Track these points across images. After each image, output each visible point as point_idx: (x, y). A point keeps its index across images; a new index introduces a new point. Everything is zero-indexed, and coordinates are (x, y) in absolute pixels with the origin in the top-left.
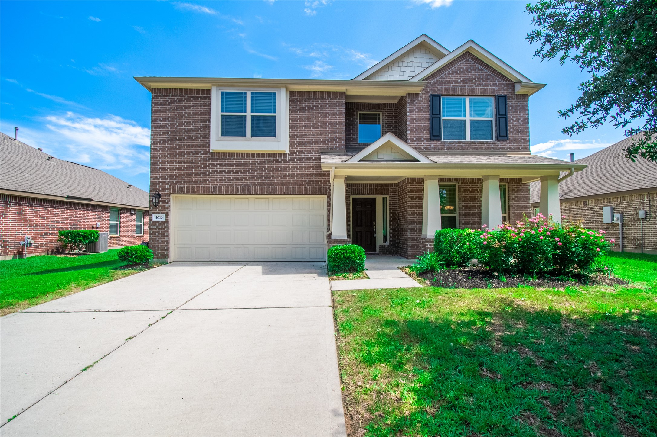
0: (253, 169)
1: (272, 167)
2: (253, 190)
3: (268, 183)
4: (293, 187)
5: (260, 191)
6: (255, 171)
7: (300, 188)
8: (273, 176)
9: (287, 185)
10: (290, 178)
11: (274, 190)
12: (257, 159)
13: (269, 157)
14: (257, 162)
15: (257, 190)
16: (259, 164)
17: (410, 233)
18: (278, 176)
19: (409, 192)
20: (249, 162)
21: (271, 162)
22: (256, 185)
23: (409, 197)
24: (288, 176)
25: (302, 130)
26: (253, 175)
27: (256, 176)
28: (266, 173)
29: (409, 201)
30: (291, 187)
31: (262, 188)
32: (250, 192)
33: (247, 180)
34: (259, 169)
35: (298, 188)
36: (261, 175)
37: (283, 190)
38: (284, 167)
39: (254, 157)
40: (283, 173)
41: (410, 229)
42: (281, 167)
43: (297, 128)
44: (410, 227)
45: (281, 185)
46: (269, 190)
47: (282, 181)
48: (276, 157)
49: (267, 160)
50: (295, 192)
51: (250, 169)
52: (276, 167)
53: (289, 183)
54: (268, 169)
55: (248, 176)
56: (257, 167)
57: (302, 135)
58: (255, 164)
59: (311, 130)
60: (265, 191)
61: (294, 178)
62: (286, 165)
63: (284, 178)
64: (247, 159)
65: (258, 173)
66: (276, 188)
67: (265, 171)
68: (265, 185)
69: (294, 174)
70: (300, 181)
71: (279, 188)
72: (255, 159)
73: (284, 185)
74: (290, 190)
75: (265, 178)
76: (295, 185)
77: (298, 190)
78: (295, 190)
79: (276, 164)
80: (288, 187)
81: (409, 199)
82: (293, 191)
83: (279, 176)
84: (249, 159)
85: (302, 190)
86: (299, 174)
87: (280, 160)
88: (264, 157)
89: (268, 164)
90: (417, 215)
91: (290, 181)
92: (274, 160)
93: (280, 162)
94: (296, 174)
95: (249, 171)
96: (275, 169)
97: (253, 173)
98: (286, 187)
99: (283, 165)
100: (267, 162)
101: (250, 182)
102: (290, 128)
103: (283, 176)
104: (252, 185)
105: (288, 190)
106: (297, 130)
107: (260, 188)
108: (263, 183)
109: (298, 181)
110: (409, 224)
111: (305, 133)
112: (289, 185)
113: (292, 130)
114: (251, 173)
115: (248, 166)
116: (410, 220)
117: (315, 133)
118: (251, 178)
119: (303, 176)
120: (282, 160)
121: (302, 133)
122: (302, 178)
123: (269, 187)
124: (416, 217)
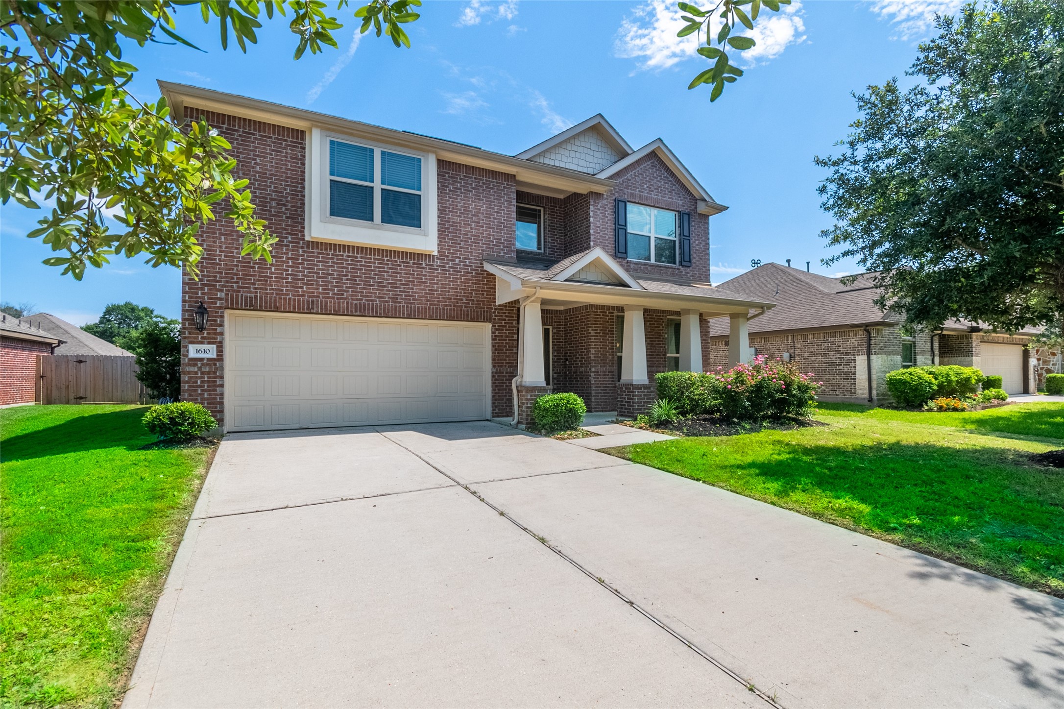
0: (380, 275)
1: (411, 274)
2: (380, 309)
3: (406, 299)
4: (444, 309)
5: (392, 312)
6: (384, 279)
7: (454, 310)
8: (413, 289)
9: (435, 305)
10: (439, 294)
11: (415, 311)
12: (388, 261)
13: (407, 258)
14: (388, 264)
15: (388, 310)
16: (390, 268)
17: (594, 378)
18: (421, 289)
19: (592, 324)
20: (375, 263)
21: (410, 267)
22: (386, 302)
23: (593, 330)
24: (436, 291)
25: (457, 223)
26: (381, 286)
27: (385, 287)
28: (401, 284)
29: (593, 336)
30: (440, 309)
31: (396, 307)
32: (376, 312)
33: (371, 293)
34: (391, 276)
35: (450, 310)
36: (394, 285)
37: (429, 313)
38: (430, 276)
39: (383, 256)
40: (429, 286)
41: (594, 372)
42: (425, 275)
43: (449, 218)
44: (593, 369)
45: (426, 304)
46: (407, 311)
47: (427, 297)
48: (418, 260)
49: (403, 262)
50: (447, 317)
51: (376, 274)
52: (417, 275)
53: (438, 301)
54: (405, 277)
55: (373, 285)
56: (388, 272)
57: (457, 230)
58: (384, 268)
59: (469, 225)
60: (400, 312)
61: (445, 295)
62: (434, 273)
63: (430, 294)
64: (371, 259)
65: (389, 283)
66: (418, 308)
67: (401, 280)
68: (400, 303)
69: (445, 288)
70: (455, 299)
71: (422, 308)
72: (384, 260)
73: (430, 304)
74: (440, 313)
75: (400, 291)
76: (447, 305)
77: (451, 313)
78: (447, 314)
79: (417, 271)
80: (437, 308)
81: (593, 333)
82: (444, 315)
83: (423, 290)
84: (375, 259)
85: (457, 313)
86: (452, 288)
87: (424, 265)
88: (399, 258)
89: (405, 270)
90: (601, 354)
91: (439, 298)
92: (414, 264)
93: (423, 268)
94: (449, 288)
95: (374, 278)
96: (416, 278)
97: (380, 282)
98: (433, 308)
99: (429, 272)
100: (404, 266)
101: (375, 297)
102: (439, 217)
103: (429, 290)
104: (380, 301)
105: (436, 312)
106: (449, 222)
107: (392, 307)
108: (397, 298)
109: (451, 299)
110: (593, 366)
111: (460, 227)
112: (438, 305)
113: (441, 220)
114: (378, 282)
115: (372, 270)
116: (593, 360)
117: (475, 229)
118: (378, 290)
119: (458, 292)
120: (427, 265)
121: (457, 226)
122: (457, 296)
123: (407, 307)
124: (600, 357)
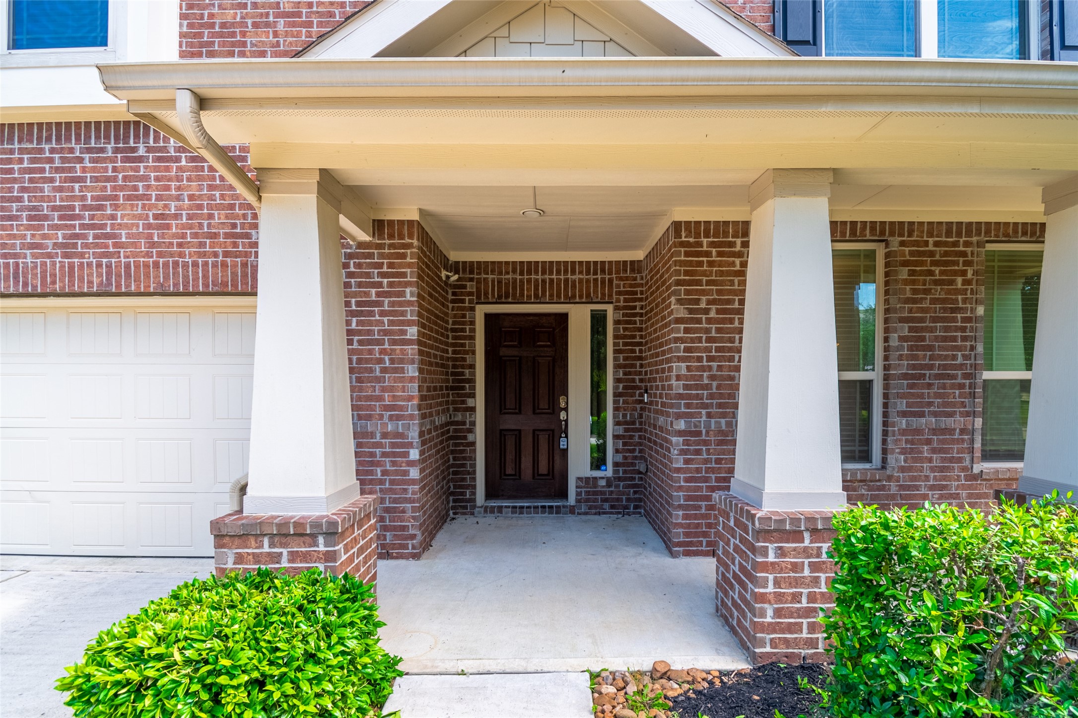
0: (35, 189)
1: (108, 179)
2: (35, 275)
3: (96, 245)
4: (195, 264)
5: (62, 280)
6: (42, 199)
7: (224, 265)
8: (113, 217)
9: (172, 255)
10: (184, 227)
11: (119, 276)
12: (52, 151)
13: (98, 138)
14: (51, 160)
15: (53, 275)
16: (57, 170)
17: (683, 452)
18: (134, 217)
19: (679, 283)
20: (21, 161)
21: (104, 160)
22: (49, 256)
23: (680, 302)
24: (176, 216)
25: (233, 25)
26: (37, 217)
27: (46, 218)
28: (84, 208)
29: (678, 321)
30: (185, 265)
31: (71, 266)
32: (25, 284)
33: (14, 237)
34: (60, 189)
35: (215, 265)
36: (67, 213)
37: (157, 277)
38: (157, 179)
39: (39, 141)
40: (156, 206)
41: (680, 433)
42: (145, 178)
43: (211, 16)
44: (681, 425)
45: (148, 255)
46: (100, 275)
47: (151, 236)
48: (126, 139)
49: (89, 150)
50: (206, 285)
51: (23, 189)
52: (125, 178)
53: (180, 245)
54: (93, 189)
55: (17, 218)
56: (52, 180)
57: (233, 44)
58: (43, 170)
59: (267, 25)
60: (81, 280)
61: (201, 226)
62: (167, 169)
63: (159, 227)
64: (12, 152)
65: (54, 209)
66: (128, 266)
67: (83, 198)
68: (82, 255)
69: (200, 207)
70: (227, 235)
71: (137, 266)
72: (41, 151)
73: (160, 255)
74: (186, 277)
75: (82, 226)
76: (204, 255)
77: (215, 275)
78: (206, 277)
79: (124, 169)
80: (176, 264)
81: (680, 312)
82: (196, 279)
83: (140, 217)
84: (21, 151)
85: (234, 274)
86: (219, 207)
87: (141, 152)
88: (78, 140)
89: (94, 169)
90: (712, 378)
91: (184, 236)
92: (116, 150)
93: (140, 159)
94: (210, 207)
95: (19, 199)
96: (122, 188)
97: (35, 208)
98: (166, 265)
99: (156, 169)
100: (92, 160)
101: (23, 246)
102: (183, 17)
103: (156, 217)
104: (34, 256)
105: (176, 274)
106: (212, 26)
107: (62, 267)
108: (75, 245)
109: (215, 235)
110: (679, 416)
111: (243, 34)
112: (182, 255)
113: (190, 26)
115: (15, 180)
116: (680, 396)
117: (287, 34)
118: (29, 228)
119: (237, 217)
120: (149, 150)
121: (233, 35)
122: (234, 226)
123: (99, 265)
124: (707, 387)
